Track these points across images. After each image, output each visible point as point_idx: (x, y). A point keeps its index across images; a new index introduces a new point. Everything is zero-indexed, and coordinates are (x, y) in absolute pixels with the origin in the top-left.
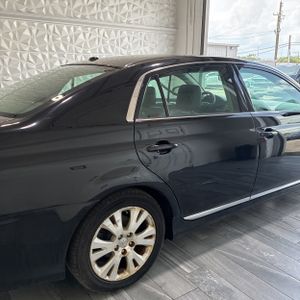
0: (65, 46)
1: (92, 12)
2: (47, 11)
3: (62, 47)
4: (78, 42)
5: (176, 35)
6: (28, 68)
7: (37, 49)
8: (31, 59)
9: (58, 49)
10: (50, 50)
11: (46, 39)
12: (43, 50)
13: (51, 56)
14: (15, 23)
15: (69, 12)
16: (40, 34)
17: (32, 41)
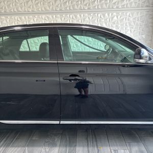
1: (94, 5)
14: (54, 16)
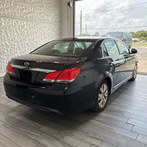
0: (19, 30)
2: (12, 14)
3: (18, 31)
4: (25, 28)
5: (61, 26)
6: (4, 40)
7: (8, 31)
8: (5, 36)
9: (16, 31)
10: (13, 31)
11: (11, 27)
12: (10, 31)
13: (13, 34)
15: (21, 14)
16: (9, 24)
17: (6, 27)
